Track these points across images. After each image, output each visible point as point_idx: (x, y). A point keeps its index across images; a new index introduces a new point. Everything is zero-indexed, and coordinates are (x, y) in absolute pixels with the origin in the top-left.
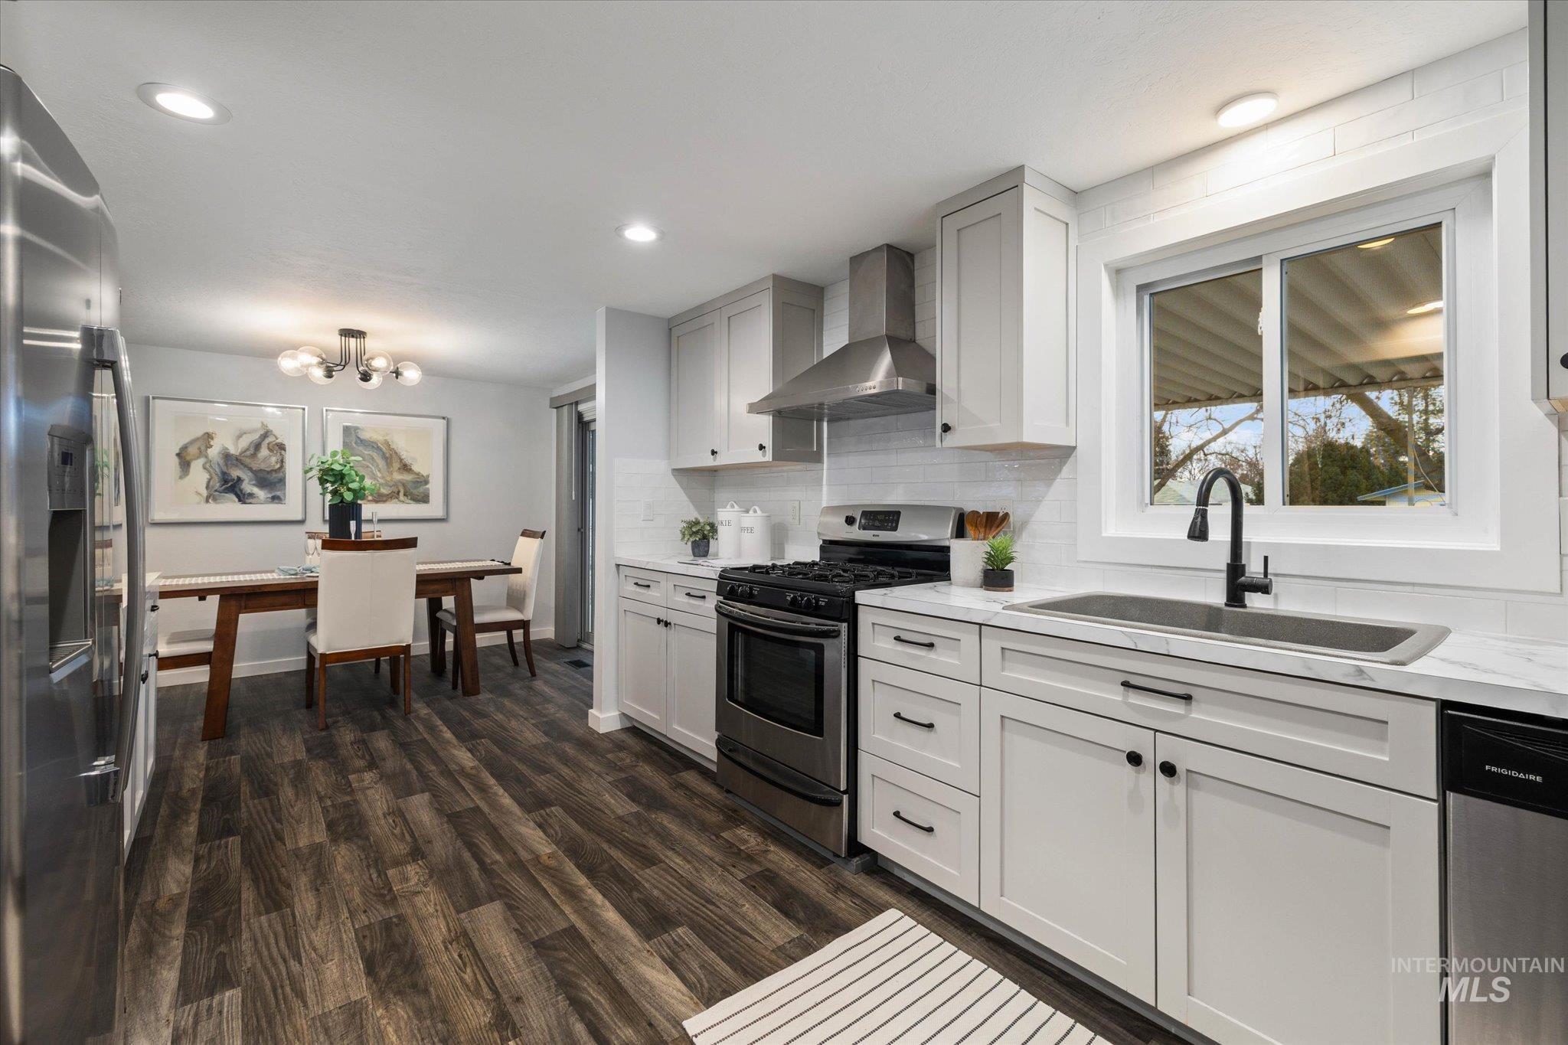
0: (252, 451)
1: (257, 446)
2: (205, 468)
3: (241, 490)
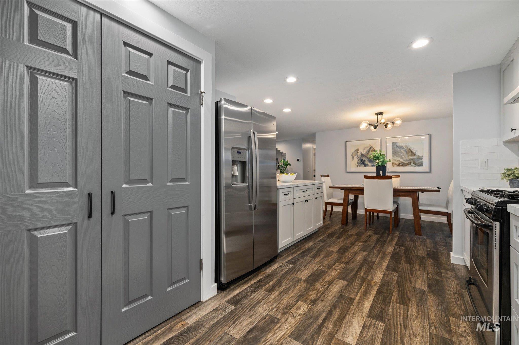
0: (367, 153)
1: (369, 151)
2: (357, 158)
3: (365, 164)
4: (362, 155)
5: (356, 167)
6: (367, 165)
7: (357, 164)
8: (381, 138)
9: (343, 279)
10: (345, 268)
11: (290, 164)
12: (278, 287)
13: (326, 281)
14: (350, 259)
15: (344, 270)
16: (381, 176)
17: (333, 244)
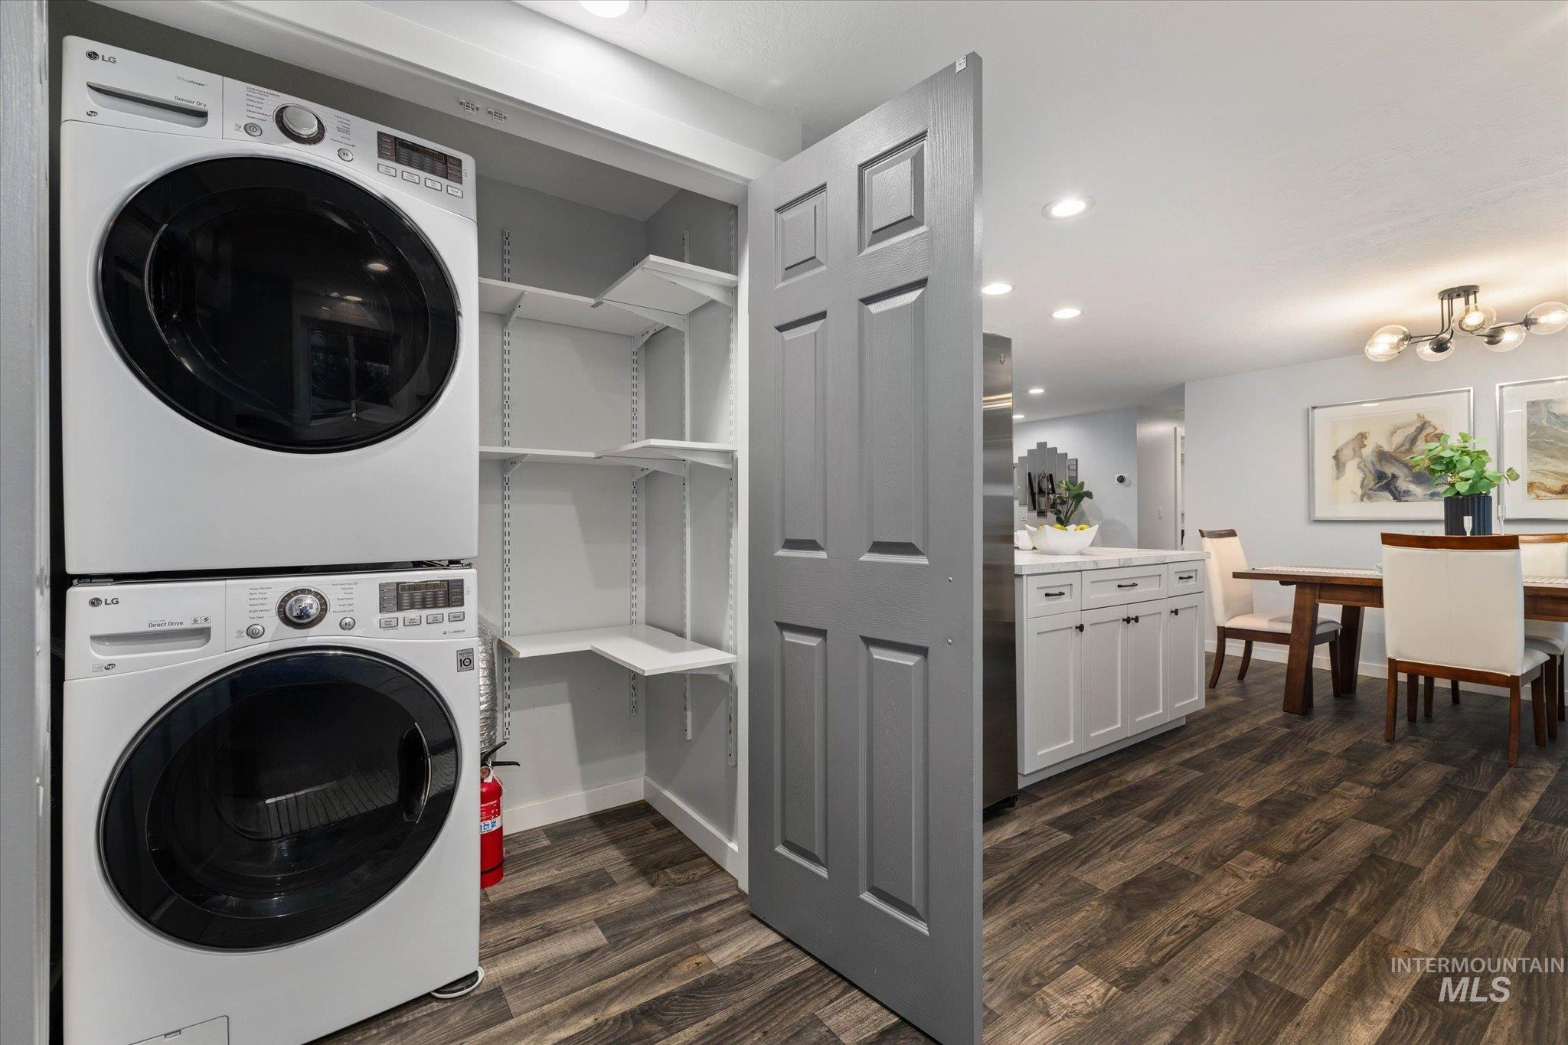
0: (1407, 446)
1: (1413, 440)
2: (1359, 468)
3: (1396, 488)
4: (1382, 456)
5: (1354, 502)
6: (1407, 492)
7: (1360, 492)
8: (1472, 389)
9: (1264, 915)
10: (1277, 874)
11: (1089, 495)
12: (1005, 902)
13: (1192, 912)
14: (1303, 846)
15: (1274, 881)
16: (1468, 535)
17: (1240, 780)
